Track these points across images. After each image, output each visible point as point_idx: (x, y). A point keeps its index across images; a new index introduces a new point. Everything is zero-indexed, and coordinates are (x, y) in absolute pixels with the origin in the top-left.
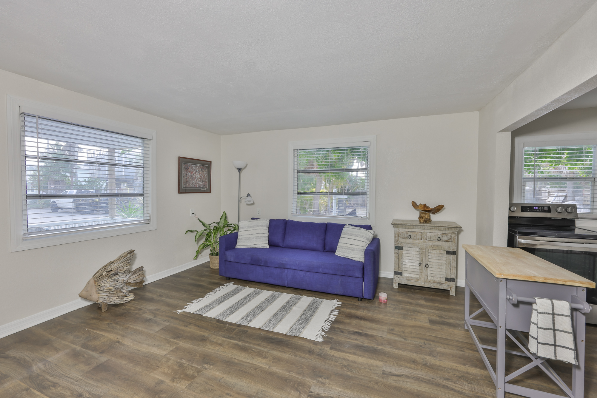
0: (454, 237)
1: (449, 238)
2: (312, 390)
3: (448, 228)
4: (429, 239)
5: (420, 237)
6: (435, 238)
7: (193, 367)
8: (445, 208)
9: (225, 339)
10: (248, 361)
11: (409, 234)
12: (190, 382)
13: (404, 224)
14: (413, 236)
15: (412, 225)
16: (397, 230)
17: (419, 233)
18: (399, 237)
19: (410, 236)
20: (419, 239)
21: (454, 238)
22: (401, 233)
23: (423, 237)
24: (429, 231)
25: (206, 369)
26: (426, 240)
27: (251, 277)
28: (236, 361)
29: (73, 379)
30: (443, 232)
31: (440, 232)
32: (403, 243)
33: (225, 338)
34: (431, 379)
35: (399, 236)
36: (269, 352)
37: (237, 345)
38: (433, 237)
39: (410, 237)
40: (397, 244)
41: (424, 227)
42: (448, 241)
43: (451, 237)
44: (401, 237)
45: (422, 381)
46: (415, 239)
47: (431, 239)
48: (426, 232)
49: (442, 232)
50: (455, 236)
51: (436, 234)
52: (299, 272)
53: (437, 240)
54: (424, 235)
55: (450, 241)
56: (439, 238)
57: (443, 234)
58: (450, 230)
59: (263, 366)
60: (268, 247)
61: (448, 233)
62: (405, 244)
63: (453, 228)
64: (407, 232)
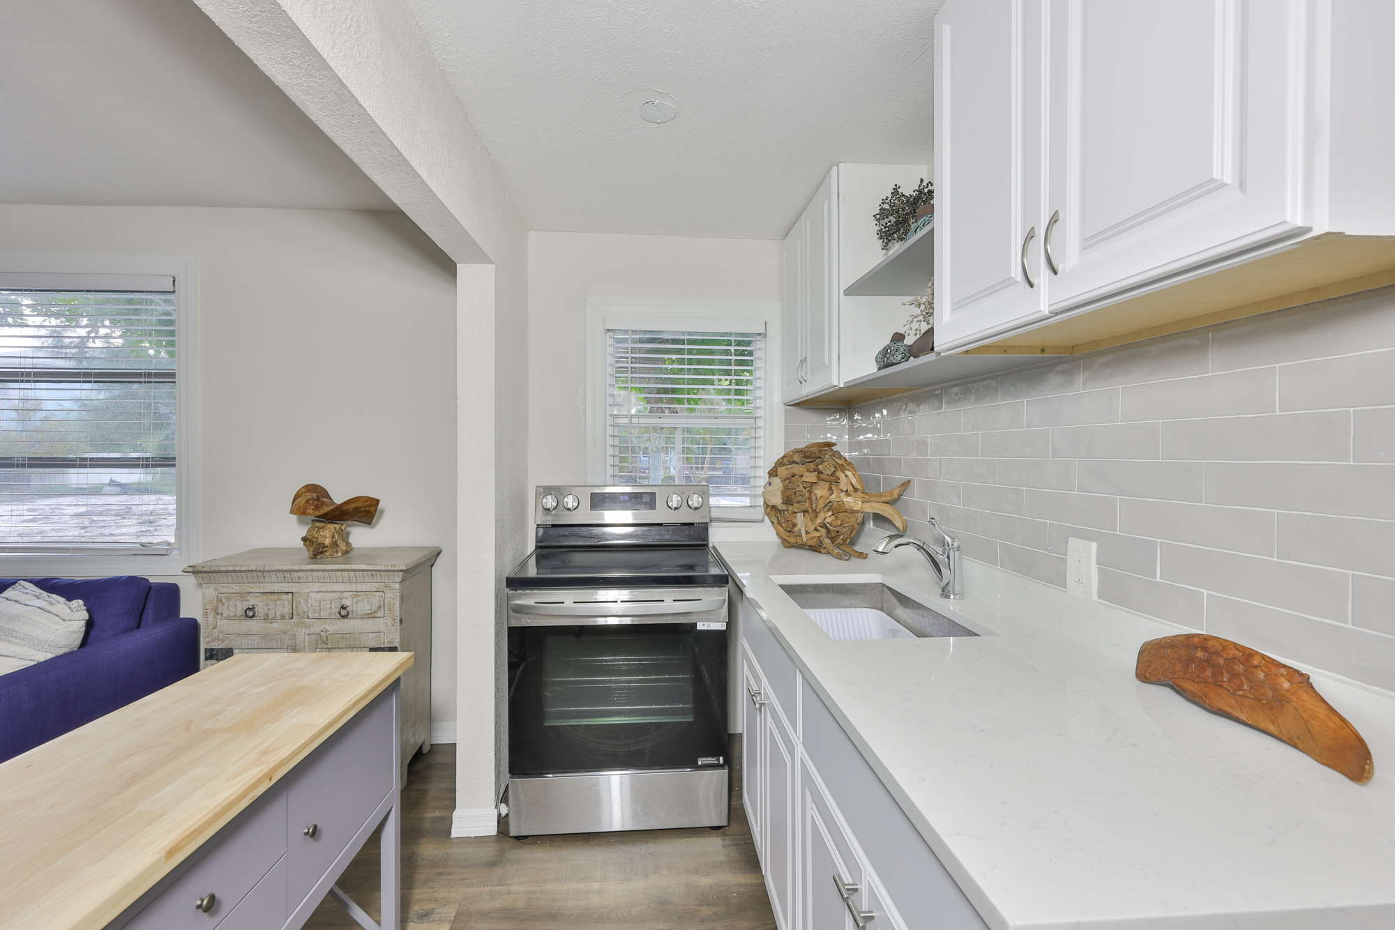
0: (392, 601)
1: (377, 605)
3: (369, 573)
4: (317, 615)
5: (287, 610)
6: (334, 611)
11: (252, 601)
13: (226, 569)
14: (266, 607)
15: (252, 571)
16: (210, 592)
17: (285, 597)
18: (219, 617)
19: (252, 609)
20: (283, 617)
21: (389, 603)
22: (224, 601)
23: (297, 607)
24: (316, 587)
26: (308, 618)
30: (359, 587)
31: (349, 587)
32: (232, 637)
35: (219, 611)
38: (328, 606)
39: (250, 613)
40: (213, 640)
41: (296, 575)
42: (374, 615)
43: (382, 603)
44: (224, 615)
46: (271, 617)
47: (324, 614)
48: (308, 590)
49: (354, 587)
50: (393, 599)
51: (338, 595)
53: (338, 616)
54: (300, 602)
55: (379, 615)
56: (343, 607)
57: (357, 594)
58: (375, 580)
61: (374, 589)
62: (239, 638)
63: (383, 573)
64: (243, 595)
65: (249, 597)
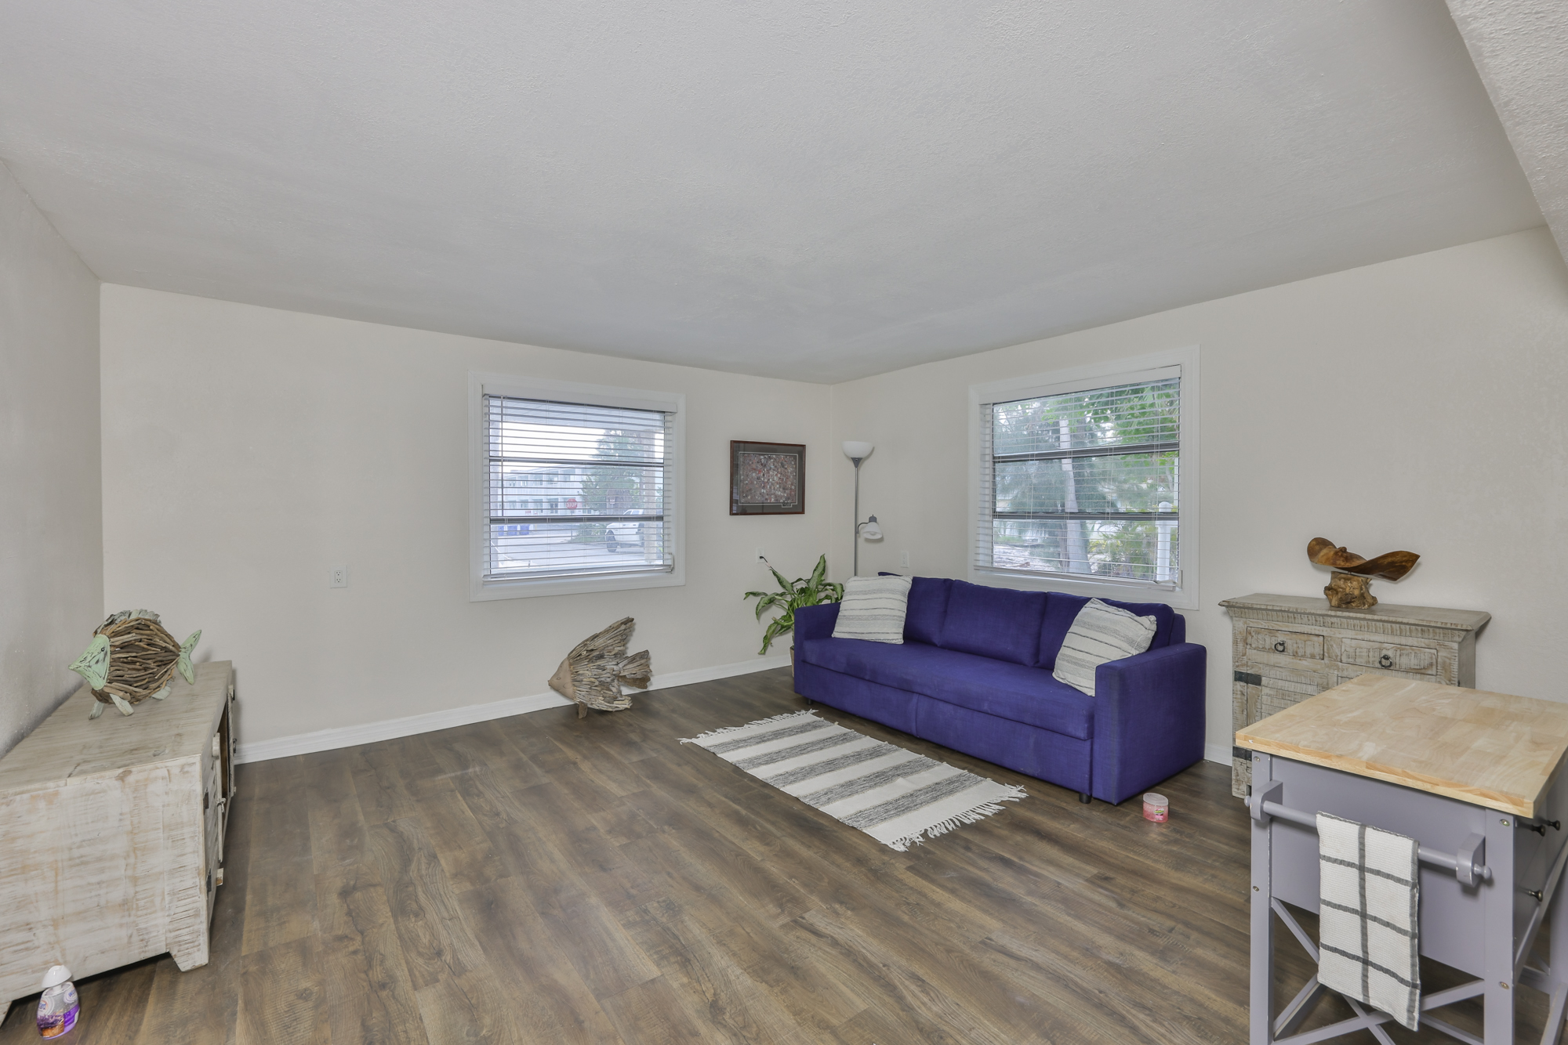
0: (1448, 661)
1: (1427, 662)
2: (806, 916)
3: (1419, 628)
4: (1351, 660)
5: (1318, 650)
6: (1371, 659)
7: (647, 823)
8: (1419, 564)
9: (724, 799)
10: (736, 841)
11: (1280, 638)
12: (629, 841)
13: (1259, 607)
14: (1295, 645)
15: (1285, 611)
16: (1241, 624)
17: (1316, 638)
18: (1248, 647)
19: (1282, 644)
20: (1313, 657)
21: (1444, 663)
22: (1253, 634)
23: (1328, 649)
24: (1351, 634)
25: (664, 832)
26: (1341, 662)
27: (849, 705)
28: (717, 835)
29: (499, 793)
30: (1403, 641)
31: (1390, 639)
32: (1261, 666)
33: (726, 797)
34: (1097, 992)
35: (1249, 641)
36: (783, 838)
37: (737, 813)
38: (1365, 654)
39: (1280, 648)
40: (1243, 665)
41: (1329, 620)
42: (1423, 671)
43: (1434, 661)
44: (1253, 646)
45: (1067, 986)
46: (1300, 654)
47: (1358, 661)
48: (1341, 636)
49: (1397, 640)
50: (1450, 659)
51: (1377, 645)
52: (941, 705)
53: (1379, 666)
54: (1332, 646)
55: (1430, 672)
56: (1386, 658)
57: (1401, 647)
58: (1426, 636)
59: (752, 854)
60: (901, 641)
61: (1423, 645)
62: (1267, 668)
63: (1437, 630)
64: (1272, 632)
65: (1278, 634)
